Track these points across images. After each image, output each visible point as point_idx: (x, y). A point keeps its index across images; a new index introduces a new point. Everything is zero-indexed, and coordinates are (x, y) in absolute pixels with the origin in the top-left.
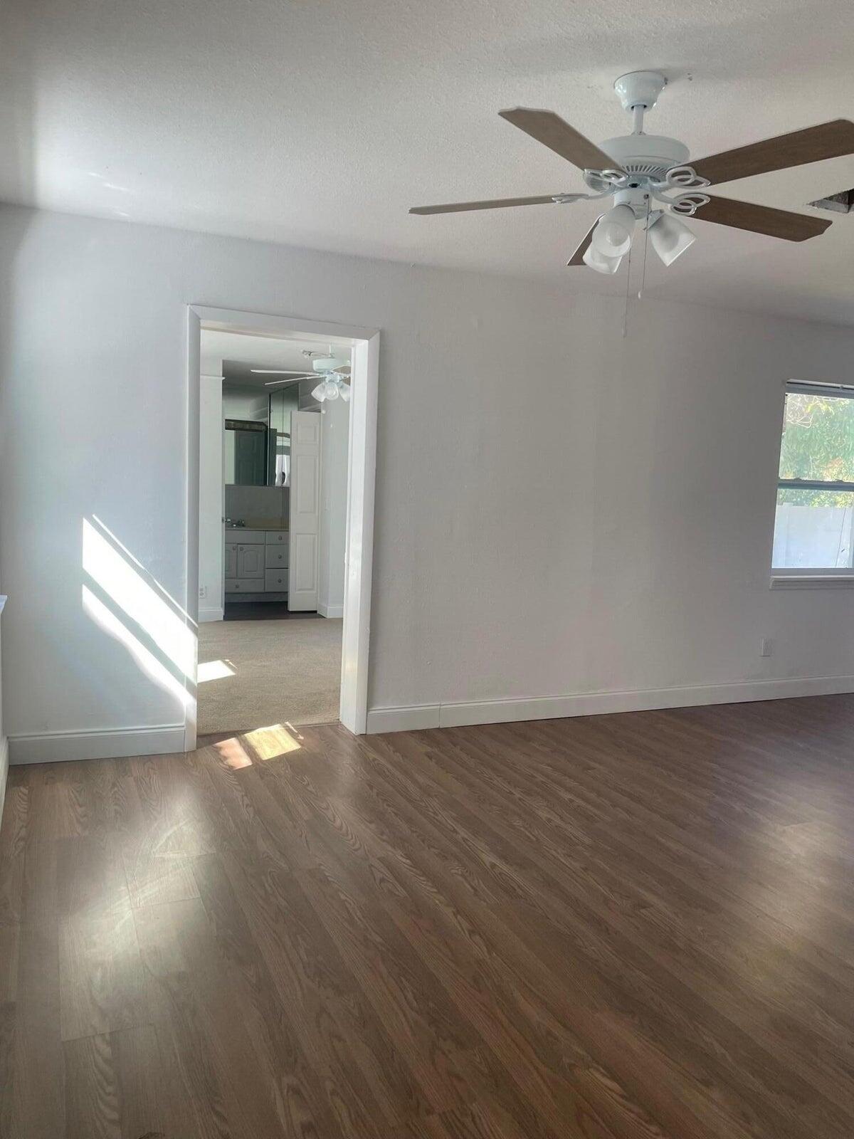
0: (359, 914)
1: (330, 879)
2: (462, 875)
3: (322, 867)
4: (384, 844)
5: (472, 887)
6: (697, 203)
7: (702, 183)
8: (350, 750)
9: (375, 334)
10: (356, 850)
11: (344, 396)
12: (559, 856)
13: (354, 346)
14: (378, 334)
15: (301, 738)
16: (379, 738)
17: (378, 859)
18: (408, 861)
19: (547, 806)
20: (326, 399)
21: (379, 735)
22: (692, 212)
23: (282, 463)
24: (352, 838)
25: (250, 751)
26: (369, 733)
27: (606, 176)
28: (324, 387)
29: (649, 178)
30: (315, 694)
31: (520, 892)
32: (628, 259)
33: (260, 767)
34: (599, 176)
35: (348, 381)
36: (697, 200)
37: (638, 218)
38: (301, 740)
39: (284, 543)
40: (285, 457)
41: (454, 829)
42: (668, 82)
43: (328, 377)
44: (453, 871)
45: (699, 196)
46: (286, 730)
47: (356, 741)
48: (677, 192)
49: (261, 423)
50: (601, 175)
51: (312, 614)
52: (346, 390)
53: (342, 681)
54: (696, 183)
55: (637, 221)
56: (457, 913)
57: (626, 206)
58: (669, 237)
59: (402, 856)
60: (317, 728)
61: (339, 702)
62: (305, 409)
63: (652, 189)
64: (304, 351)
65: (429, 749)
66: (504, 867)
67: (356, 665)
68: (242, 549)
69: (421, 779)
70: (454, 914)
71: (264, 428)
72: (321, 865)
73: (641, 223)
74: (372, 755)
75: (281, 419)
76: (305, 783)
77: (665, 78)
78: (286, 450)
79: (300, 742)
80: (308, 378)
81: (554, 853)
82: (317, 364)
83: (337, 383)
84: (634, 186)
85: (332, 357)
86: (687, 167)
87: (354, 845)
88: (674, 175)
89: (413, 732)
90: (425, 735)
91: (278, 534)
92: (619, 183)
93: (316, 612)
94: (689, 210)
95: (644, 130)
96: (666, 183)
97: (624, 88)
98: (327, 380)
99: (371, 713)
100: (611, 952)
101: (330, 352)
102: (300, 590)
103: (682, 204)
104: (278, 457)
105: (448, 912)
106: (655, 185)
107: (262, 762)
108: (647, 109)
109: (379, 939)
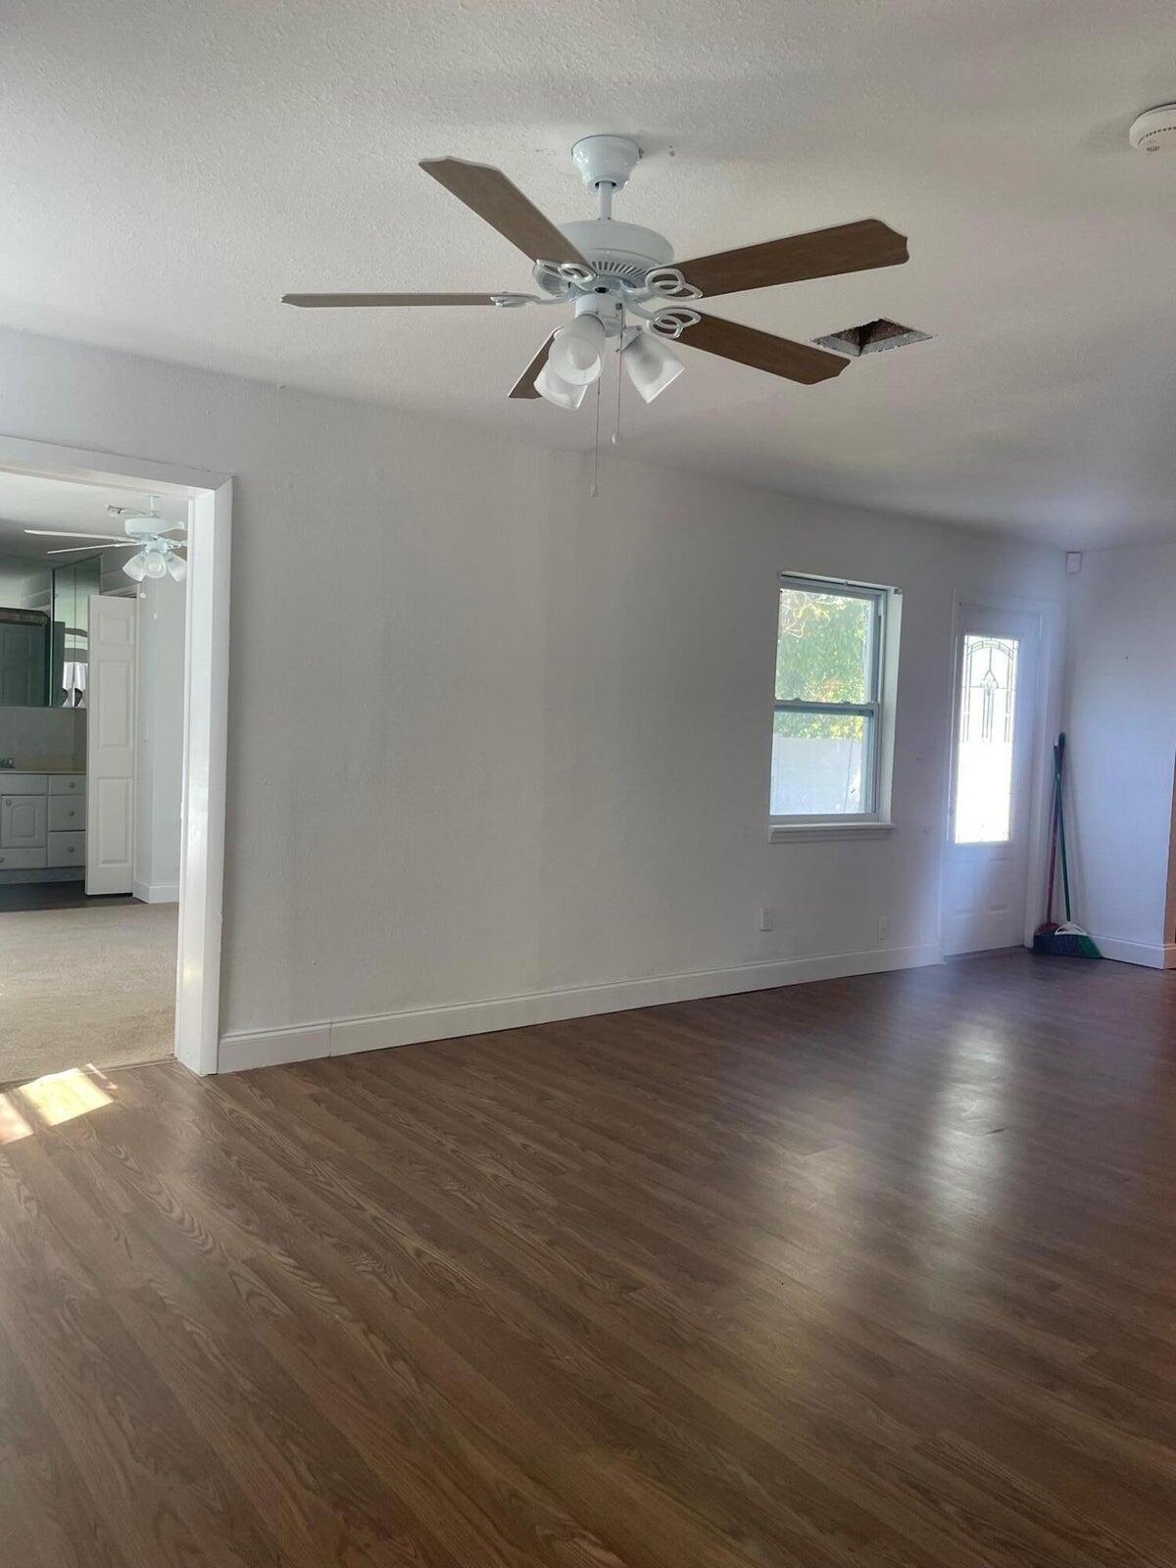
0: (216, 1350)
1: (168, 1302)
2: (374, 1273)
3: (153, 1285)
4: (252, 1238)
5: (389, 1288)
6: (684, 322)
7: (693, 293)
8: (192, 1100)
9: (225, 481)
10: (209, 1252)
11: (176, 574)
12: (513, 1229)
13: (193, 499)
14: (230, 482)
15: (114, 1087)
16: (239, 1078)
17: (243, 1262)
18: (291, 1260)
19: (493, 1158)
20: (146, 577)
21: (238, 1074)
22: (677, 334)
23: (73, 676)
24: (201, 1235)
25: (29, 1113)
26: (221, 1072)
27: (566, 272)
28: (143, 559)
29: (621, 281)
30: (134, 1018)
31: (461, 1288)
32: (596, 388)
33: (47, 1138)
34: (557, 272)
35: (182, 553)
36: (684, 318)
37: (608, 335)
38: (113, 1090)
39: (79, 793)
40: (78, 665)
41: (360, 1205)
42: (643, 155)
43: (150, 545)
44: (358, 1268)
45: (686, 312)
46: (89, 1076)
47: (201, 1085)
48: (659, 304)
49: (41, 613)
50: (559, 269)
51: (125, 898)
52: (178, 564)
53: (178, 996)
54: (684, 293)
55: (608, 339)
56: (369, 1329)
57: (593, 317)
58: (651, 364)
59: (279, 1253)
60: (140, 1071)
61: (174, 1028)
62: (112, 592)
63: (626, 296)
64: (111, 507)
65: (316, 1089)
66: (435, 1254)
67: (199, 973)
68: (9, 803)
69: (304, 1134)
70: (364, 1332)
71: (43, 619)
72: (152, 1280)
73: (613, 342)
74: (228, 1104)
75: (71, 608)
76: (122, 1156)
77: (639, 149)
78: (81, 656)
79: (111, 1095)
80: (117, 545)
81: (507, 1226)
82: (130, 525)
83: (164, 555)
84: (602, 290)
85: (155, 516)
86: (674, 270)
87: (203, 1244)
88: (655, 279)
89: (290, 1066)
90: (309, 1069)
91: (69, 779)
92: (583, 284)
93: (131, 894)
94: (673, 331)
95: (612, 217)
96: (645, 290)
97: (585, 157)
98: (148, 549)
99: (223, 1041)
100: (592, 1360)
101: (152, 508)
102: (105, 862)
103: (664, 321)
104: (66, 665)
105: (355, 1330)
106: (629, 291)
107: (51, 1128)
108: (616, 189)
109: (249, 1387)
